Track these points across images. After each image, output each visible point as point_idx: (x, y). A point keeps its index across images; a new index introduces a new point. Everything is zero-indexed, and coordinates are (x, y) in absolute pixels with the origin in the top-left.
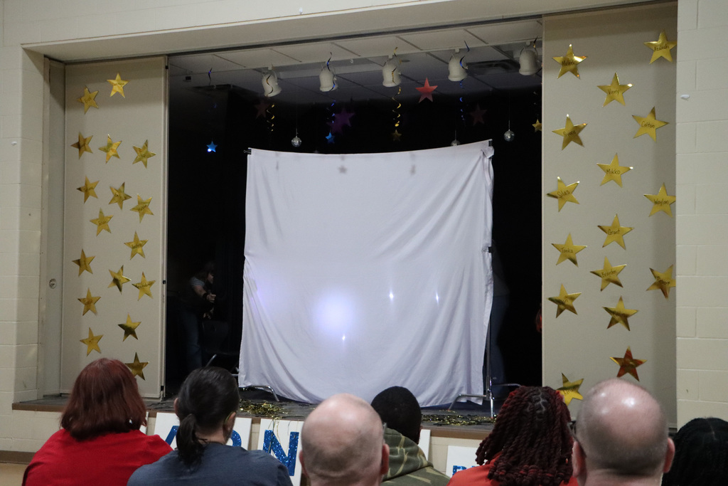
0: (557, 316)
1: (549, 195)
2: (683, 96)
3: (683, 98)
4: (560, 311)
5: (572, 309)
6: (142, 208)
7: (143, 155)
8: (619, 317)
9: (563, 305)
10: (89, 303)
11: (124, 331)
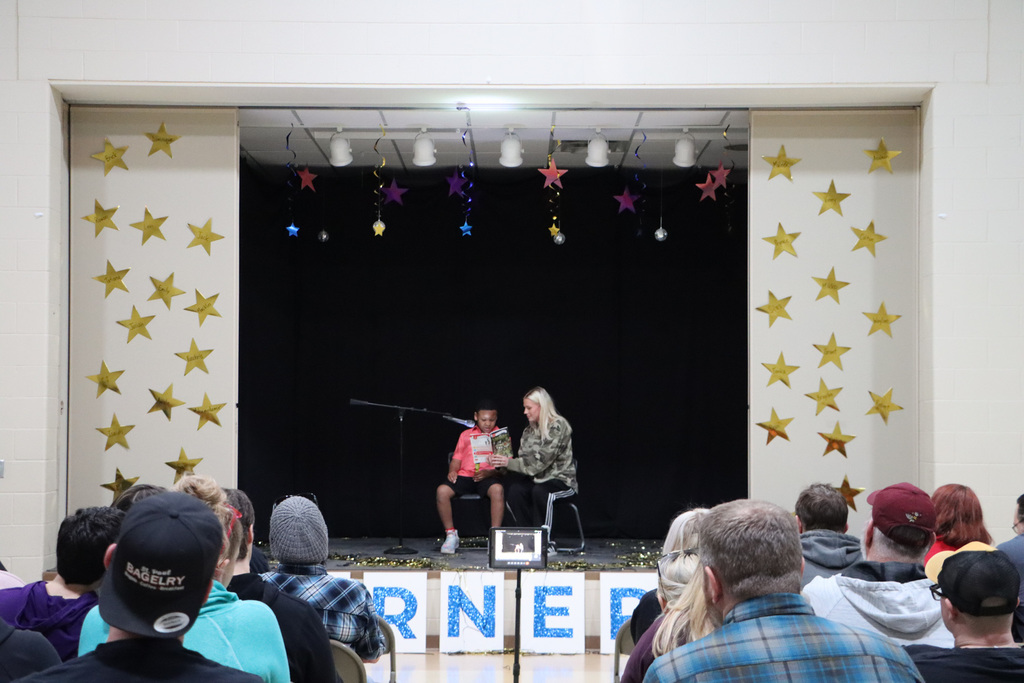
0: (768, 442)
1: (758, 309)
2: (941, 215)
3: (941, 217)
4: (770, 438)
5: (784, 436)
6: (204, 307)
7: (205, 237)
8: (836, 444)
9: (774, 432)
10: (117, 435)
11: (175, 471)
